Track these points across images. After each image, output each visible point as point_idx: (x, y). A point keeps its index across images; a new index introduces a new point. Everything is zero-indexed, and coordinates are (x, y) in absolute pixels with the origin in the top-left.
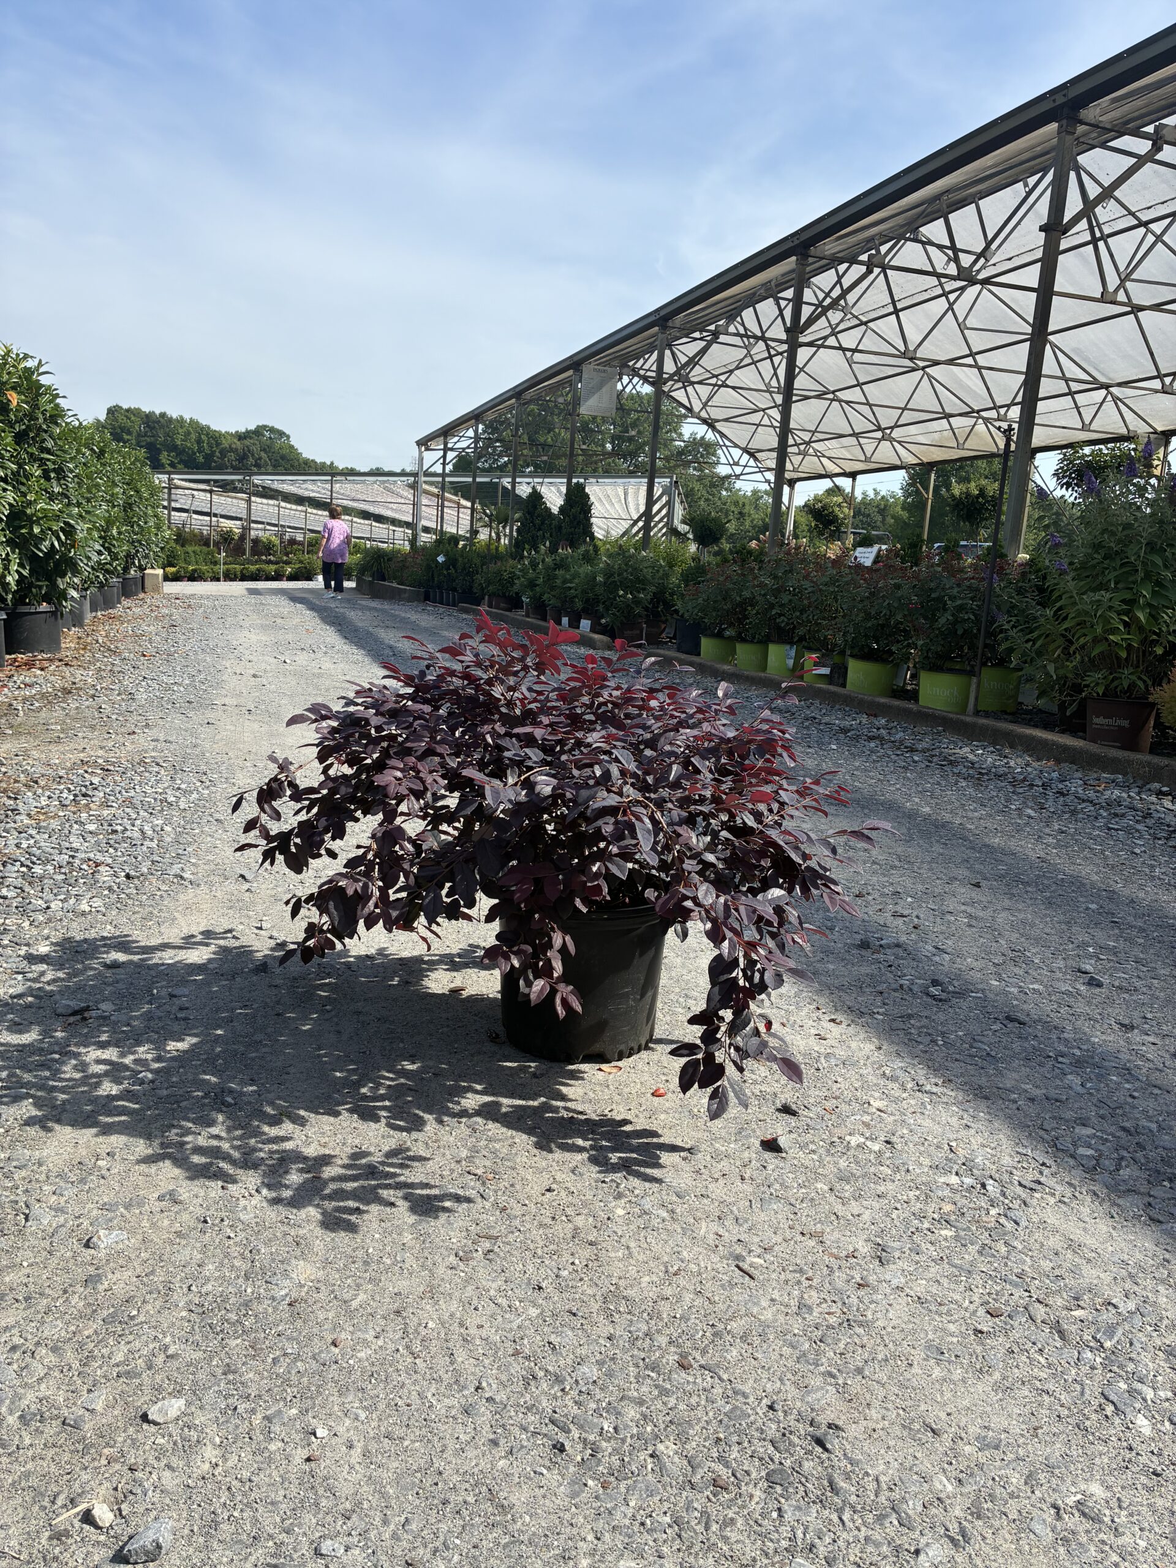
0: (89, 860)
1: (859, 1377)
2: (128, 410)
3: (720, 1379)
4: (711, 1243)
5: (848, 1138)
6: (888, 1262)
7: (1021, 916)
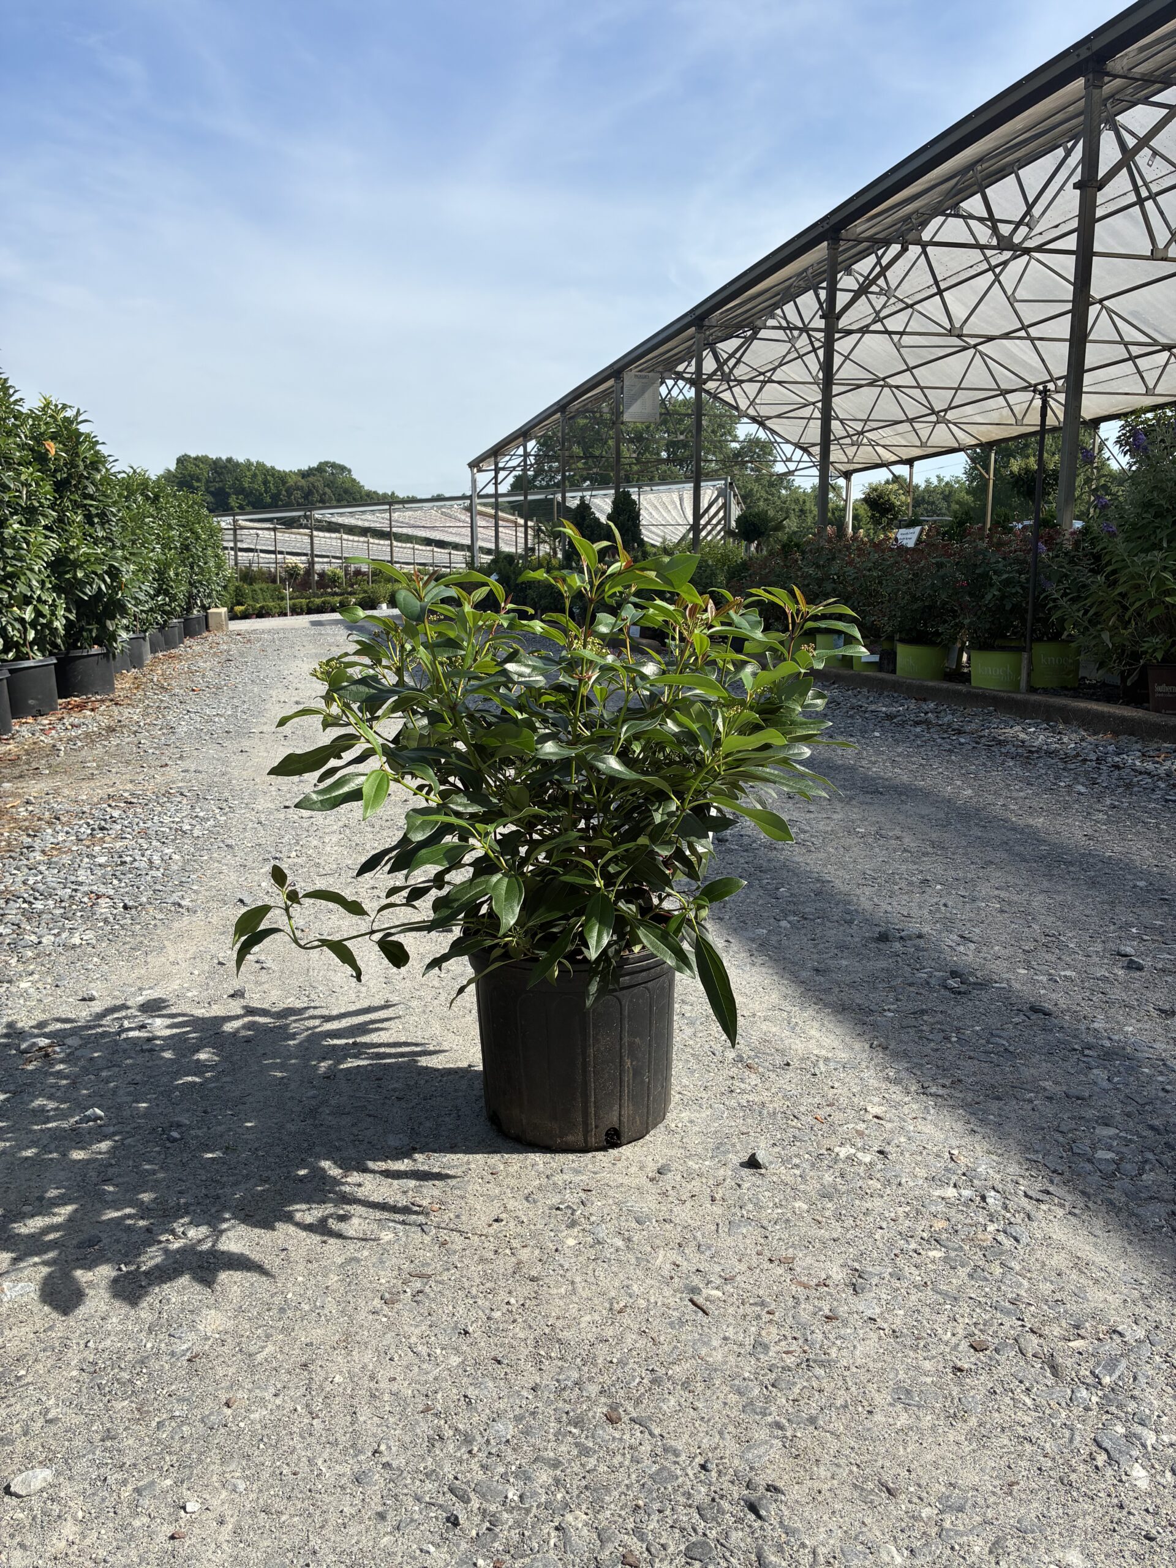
0: (92, 892)
1: (811, 1428)
2: (196, 459)
3: (651, 1434)
4: (666, 1274)
5: (837, 1149)
6: (863, 1289)
7: (1061, 898)
